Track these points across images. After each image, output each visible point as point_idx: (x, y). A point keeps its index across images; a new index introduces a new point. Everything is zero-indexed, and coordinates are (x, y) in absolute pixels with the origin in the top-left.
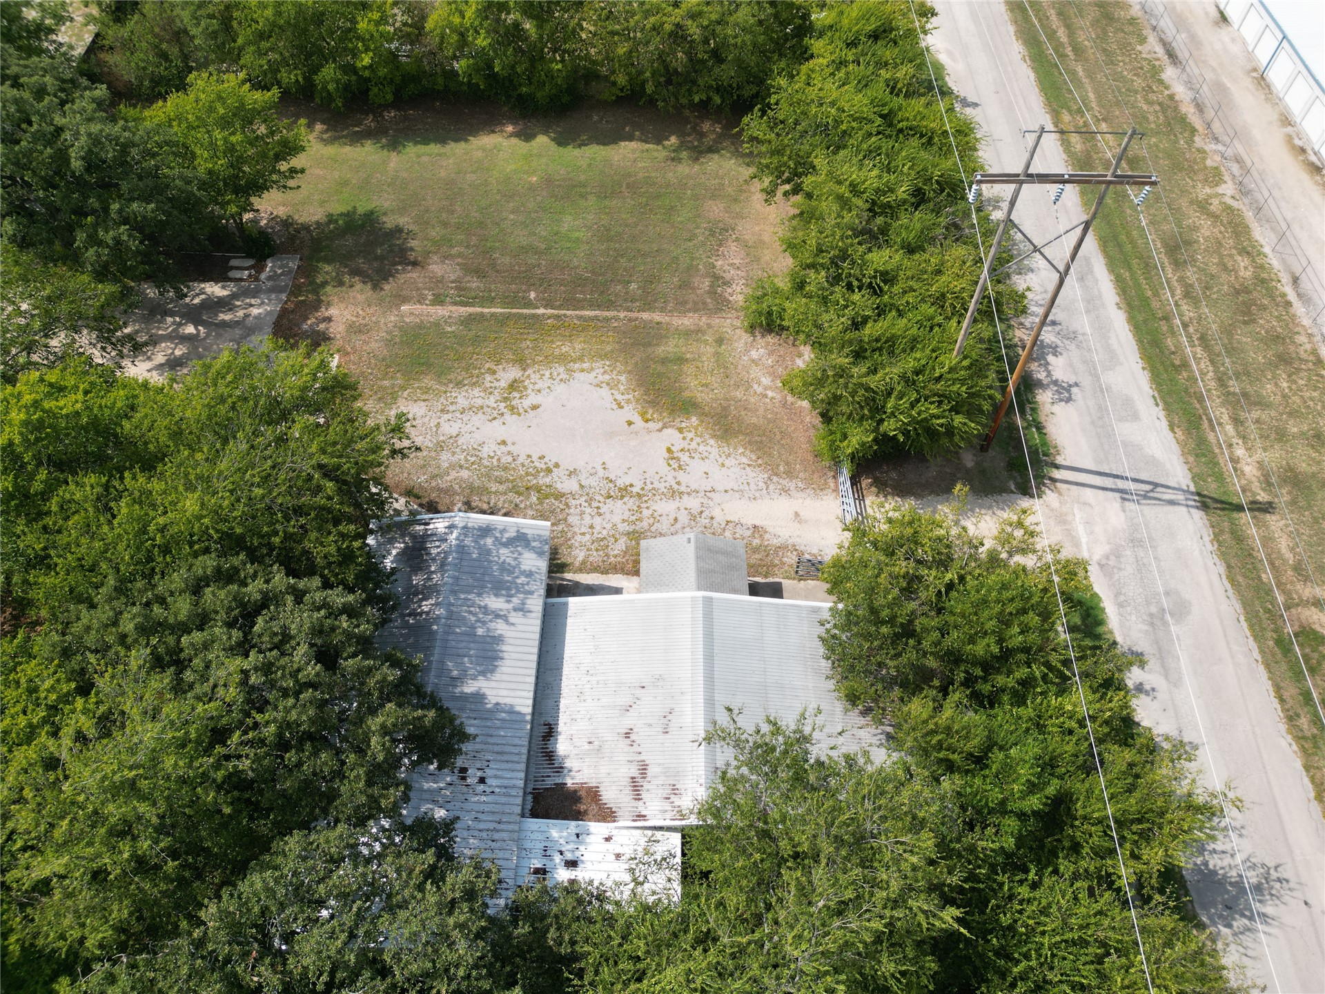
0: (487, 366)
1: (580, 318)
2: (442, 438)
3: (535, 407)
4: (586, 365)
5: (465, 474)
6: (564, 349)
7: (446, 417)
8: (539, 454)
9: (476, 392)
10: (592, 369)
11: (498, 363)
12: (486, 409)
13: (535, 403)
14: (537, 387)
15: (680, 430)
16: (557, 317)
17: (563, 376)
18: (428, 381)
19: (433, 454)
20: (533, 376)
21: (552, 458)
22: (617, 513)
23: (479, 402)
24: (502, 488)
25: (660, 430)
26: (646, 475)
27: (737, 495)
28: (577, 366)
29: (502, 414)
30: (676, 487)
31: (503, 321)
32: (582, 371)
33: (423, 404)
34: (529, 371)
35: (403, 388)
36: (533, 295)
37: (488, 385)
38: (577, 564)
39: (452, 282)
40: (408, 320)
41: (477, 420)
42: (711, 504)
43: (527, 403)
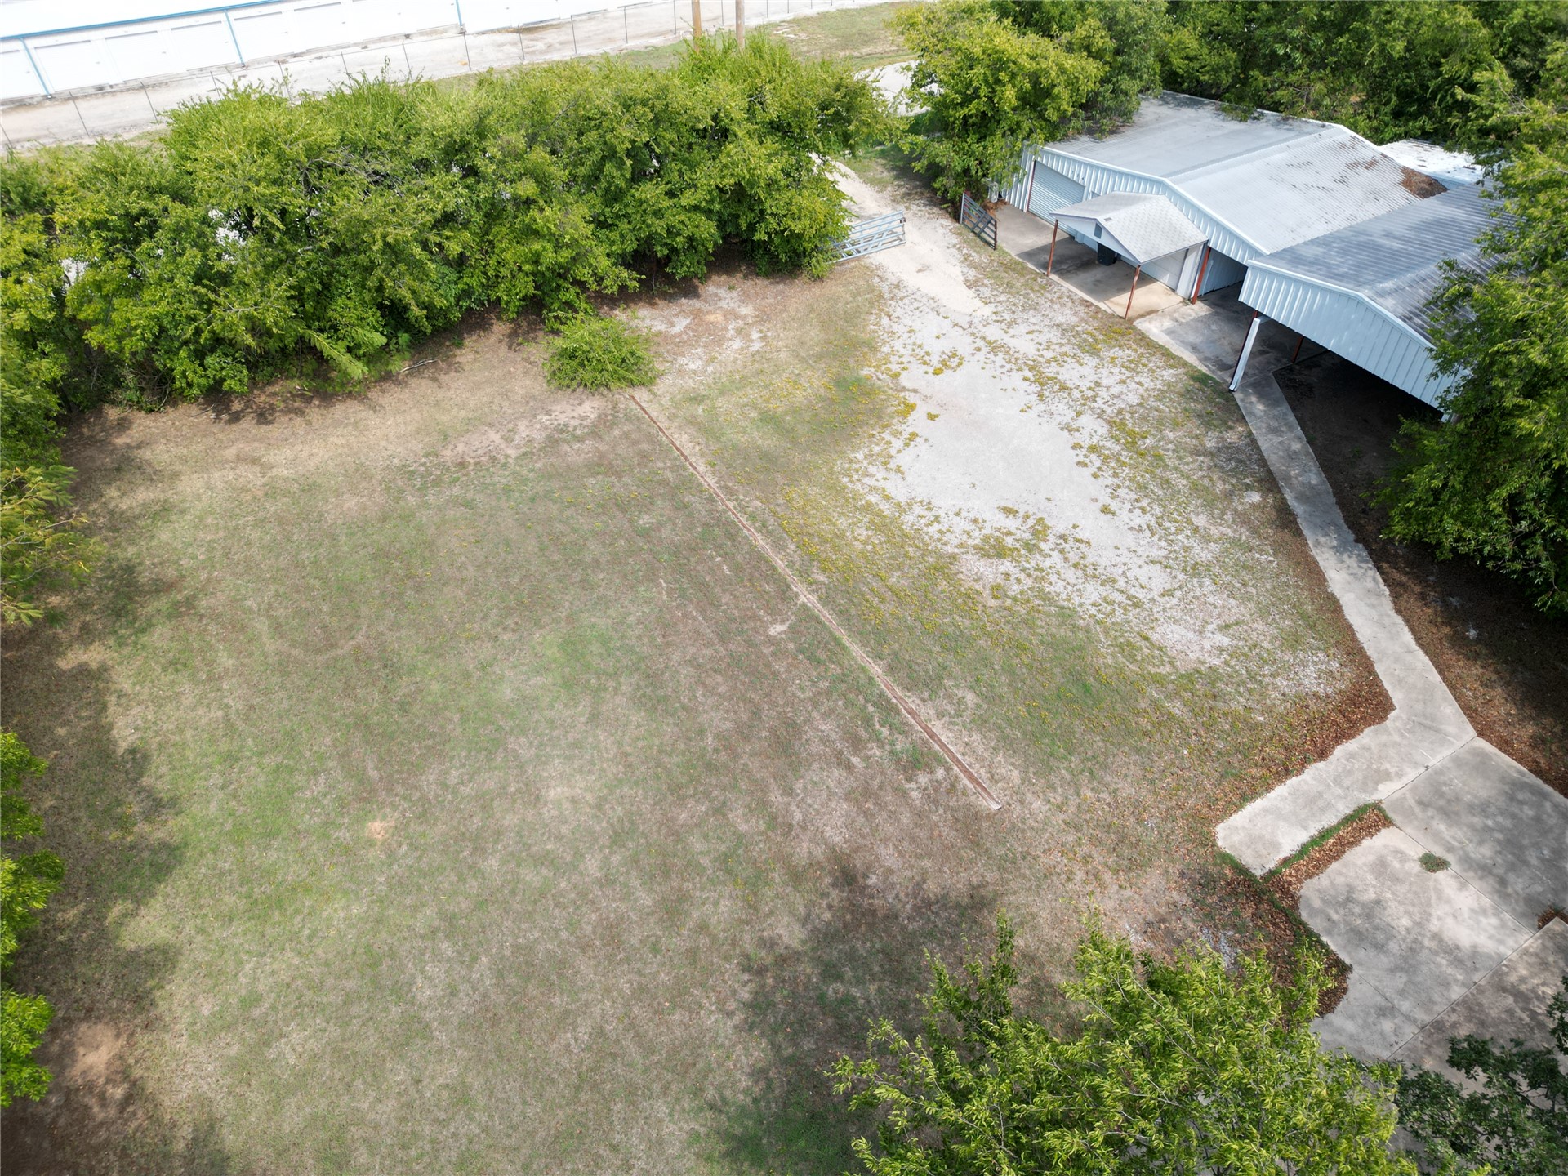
0: (993, 603)
1: (779, 546)
2: (1181, 576)
3: (1009, 511)
4: (873, 498)
5: (1201, 521)
6: (863, 534)
7: (1140, 594)
8: (1081, 469)
9: (1056, 587)
10: (873, 488)
11: (971, 596)
12: (1073, 557)
13: (1002, 516)
14: (970, 527)
15: (896, 376)
16: (803, 574)
17: (918, 510)
18: (1106, 657)
19: (1216, 569)
20: (956, 542)
21: (1072, 456)
22: (1079, 373)
23: (1070, 574)
24: (1174, 477)
25: (915, 391)
26: (997, 374)
27: (941, 310)
28: (885, 508)
29: (1063, 537)
30: (985, 350)
31: (877, 637)
32: (887, 498)
33: (1155, 637)
34: (949, 549)
35: (1159, 681)
36: (777, 629)
37: (1028, 582)
38: (1181, 371)
39: (849, 767)
40: (1016, 775)
41: (1104, 558)
42: (976, 320)
43: (1011, 523)
